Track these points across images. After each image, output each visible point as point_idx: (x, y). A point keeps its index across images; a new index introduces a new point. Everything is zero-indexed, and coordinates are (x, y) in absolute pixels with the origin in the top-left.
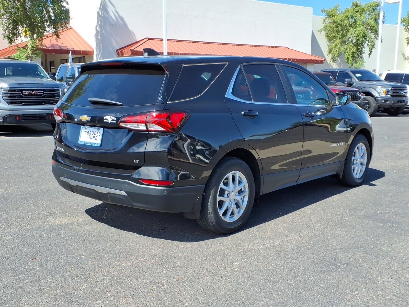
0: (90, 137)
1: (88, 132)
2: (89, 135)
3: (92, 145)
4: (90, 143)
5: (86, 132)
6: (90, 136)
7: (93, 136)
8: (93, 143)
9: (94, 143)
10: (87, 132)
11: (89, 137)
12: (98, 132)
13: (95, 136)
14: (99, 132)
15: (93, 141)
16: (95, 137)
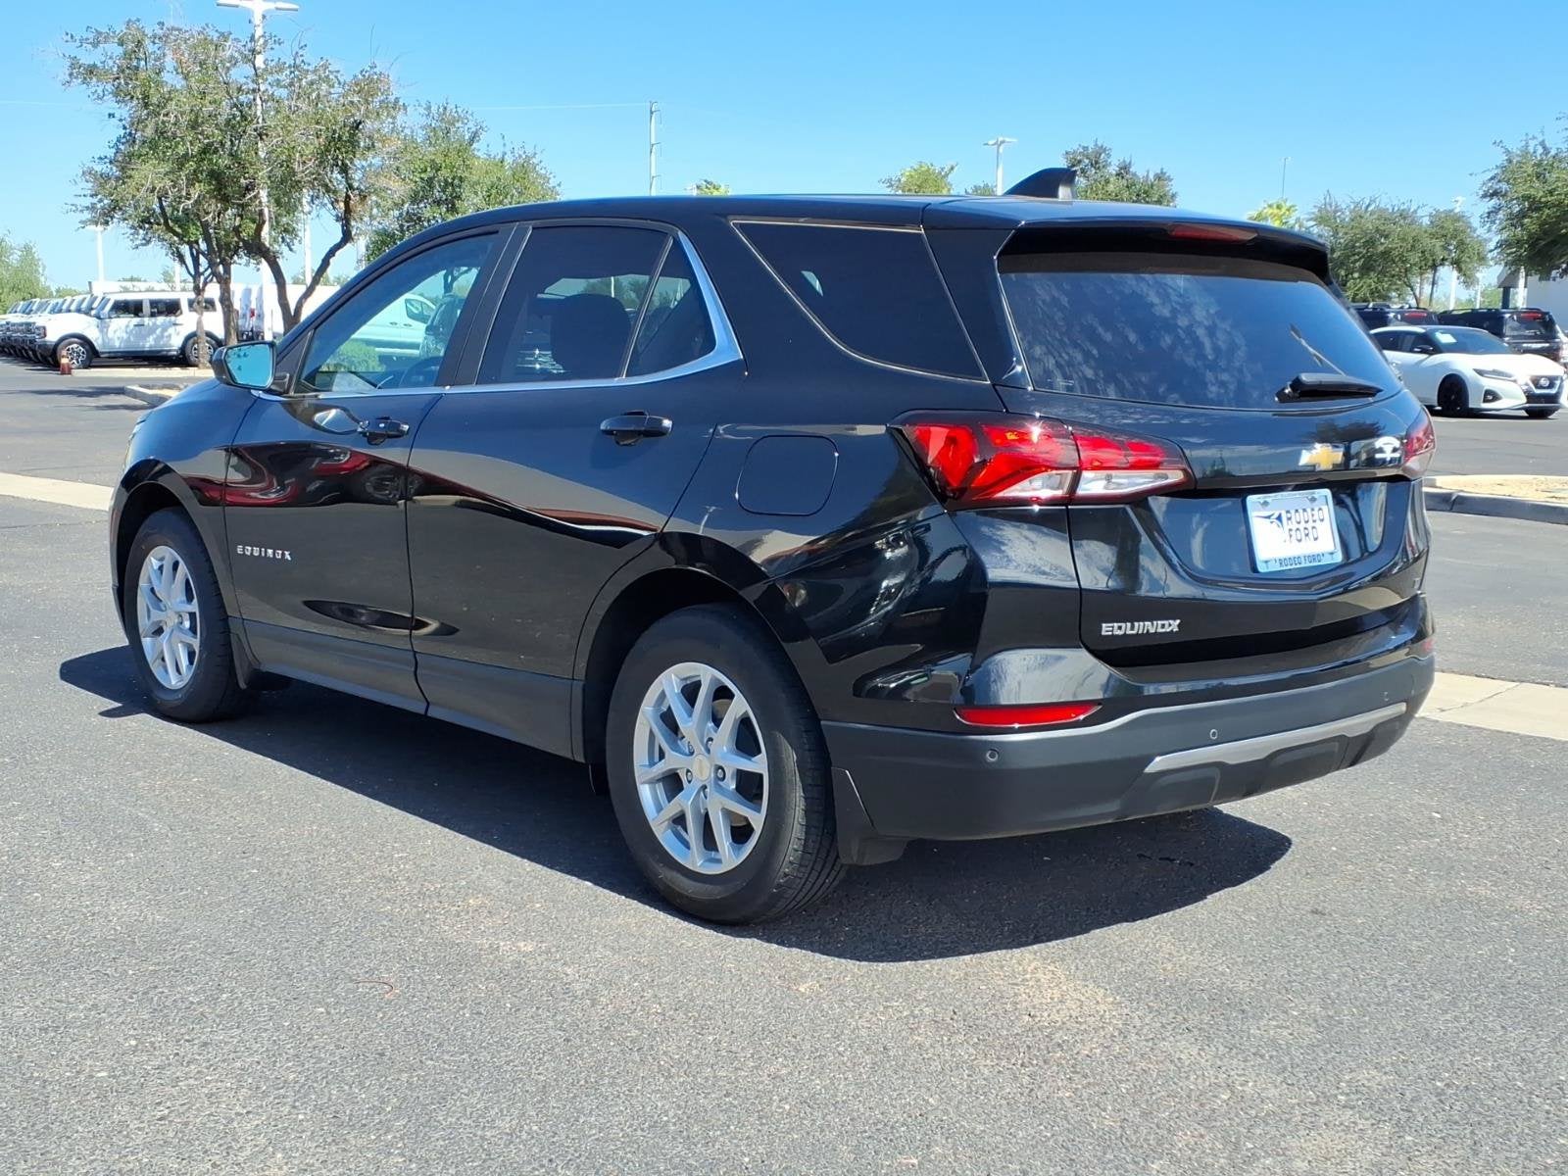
0: (1293, 533)
1: (1279, 518)
2: (1286, 528)
3: (1311, 564)
4: (1303, 559)
5: (1269, 517)
6: (1290, 530)
7: (1302, 526)
8: (1314, 557)
9: (1318, 555)
10: (1276, 515)
11: (1291, 536)
12: (1313, 510)
13: (1310, 525)
14: (1316, 509)
15: (1308, 548)
16: (1310, 529)
